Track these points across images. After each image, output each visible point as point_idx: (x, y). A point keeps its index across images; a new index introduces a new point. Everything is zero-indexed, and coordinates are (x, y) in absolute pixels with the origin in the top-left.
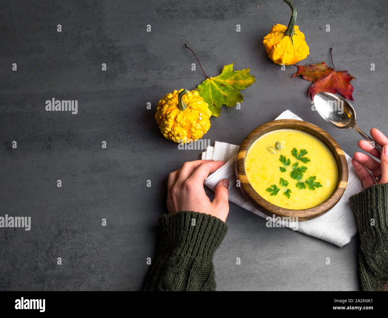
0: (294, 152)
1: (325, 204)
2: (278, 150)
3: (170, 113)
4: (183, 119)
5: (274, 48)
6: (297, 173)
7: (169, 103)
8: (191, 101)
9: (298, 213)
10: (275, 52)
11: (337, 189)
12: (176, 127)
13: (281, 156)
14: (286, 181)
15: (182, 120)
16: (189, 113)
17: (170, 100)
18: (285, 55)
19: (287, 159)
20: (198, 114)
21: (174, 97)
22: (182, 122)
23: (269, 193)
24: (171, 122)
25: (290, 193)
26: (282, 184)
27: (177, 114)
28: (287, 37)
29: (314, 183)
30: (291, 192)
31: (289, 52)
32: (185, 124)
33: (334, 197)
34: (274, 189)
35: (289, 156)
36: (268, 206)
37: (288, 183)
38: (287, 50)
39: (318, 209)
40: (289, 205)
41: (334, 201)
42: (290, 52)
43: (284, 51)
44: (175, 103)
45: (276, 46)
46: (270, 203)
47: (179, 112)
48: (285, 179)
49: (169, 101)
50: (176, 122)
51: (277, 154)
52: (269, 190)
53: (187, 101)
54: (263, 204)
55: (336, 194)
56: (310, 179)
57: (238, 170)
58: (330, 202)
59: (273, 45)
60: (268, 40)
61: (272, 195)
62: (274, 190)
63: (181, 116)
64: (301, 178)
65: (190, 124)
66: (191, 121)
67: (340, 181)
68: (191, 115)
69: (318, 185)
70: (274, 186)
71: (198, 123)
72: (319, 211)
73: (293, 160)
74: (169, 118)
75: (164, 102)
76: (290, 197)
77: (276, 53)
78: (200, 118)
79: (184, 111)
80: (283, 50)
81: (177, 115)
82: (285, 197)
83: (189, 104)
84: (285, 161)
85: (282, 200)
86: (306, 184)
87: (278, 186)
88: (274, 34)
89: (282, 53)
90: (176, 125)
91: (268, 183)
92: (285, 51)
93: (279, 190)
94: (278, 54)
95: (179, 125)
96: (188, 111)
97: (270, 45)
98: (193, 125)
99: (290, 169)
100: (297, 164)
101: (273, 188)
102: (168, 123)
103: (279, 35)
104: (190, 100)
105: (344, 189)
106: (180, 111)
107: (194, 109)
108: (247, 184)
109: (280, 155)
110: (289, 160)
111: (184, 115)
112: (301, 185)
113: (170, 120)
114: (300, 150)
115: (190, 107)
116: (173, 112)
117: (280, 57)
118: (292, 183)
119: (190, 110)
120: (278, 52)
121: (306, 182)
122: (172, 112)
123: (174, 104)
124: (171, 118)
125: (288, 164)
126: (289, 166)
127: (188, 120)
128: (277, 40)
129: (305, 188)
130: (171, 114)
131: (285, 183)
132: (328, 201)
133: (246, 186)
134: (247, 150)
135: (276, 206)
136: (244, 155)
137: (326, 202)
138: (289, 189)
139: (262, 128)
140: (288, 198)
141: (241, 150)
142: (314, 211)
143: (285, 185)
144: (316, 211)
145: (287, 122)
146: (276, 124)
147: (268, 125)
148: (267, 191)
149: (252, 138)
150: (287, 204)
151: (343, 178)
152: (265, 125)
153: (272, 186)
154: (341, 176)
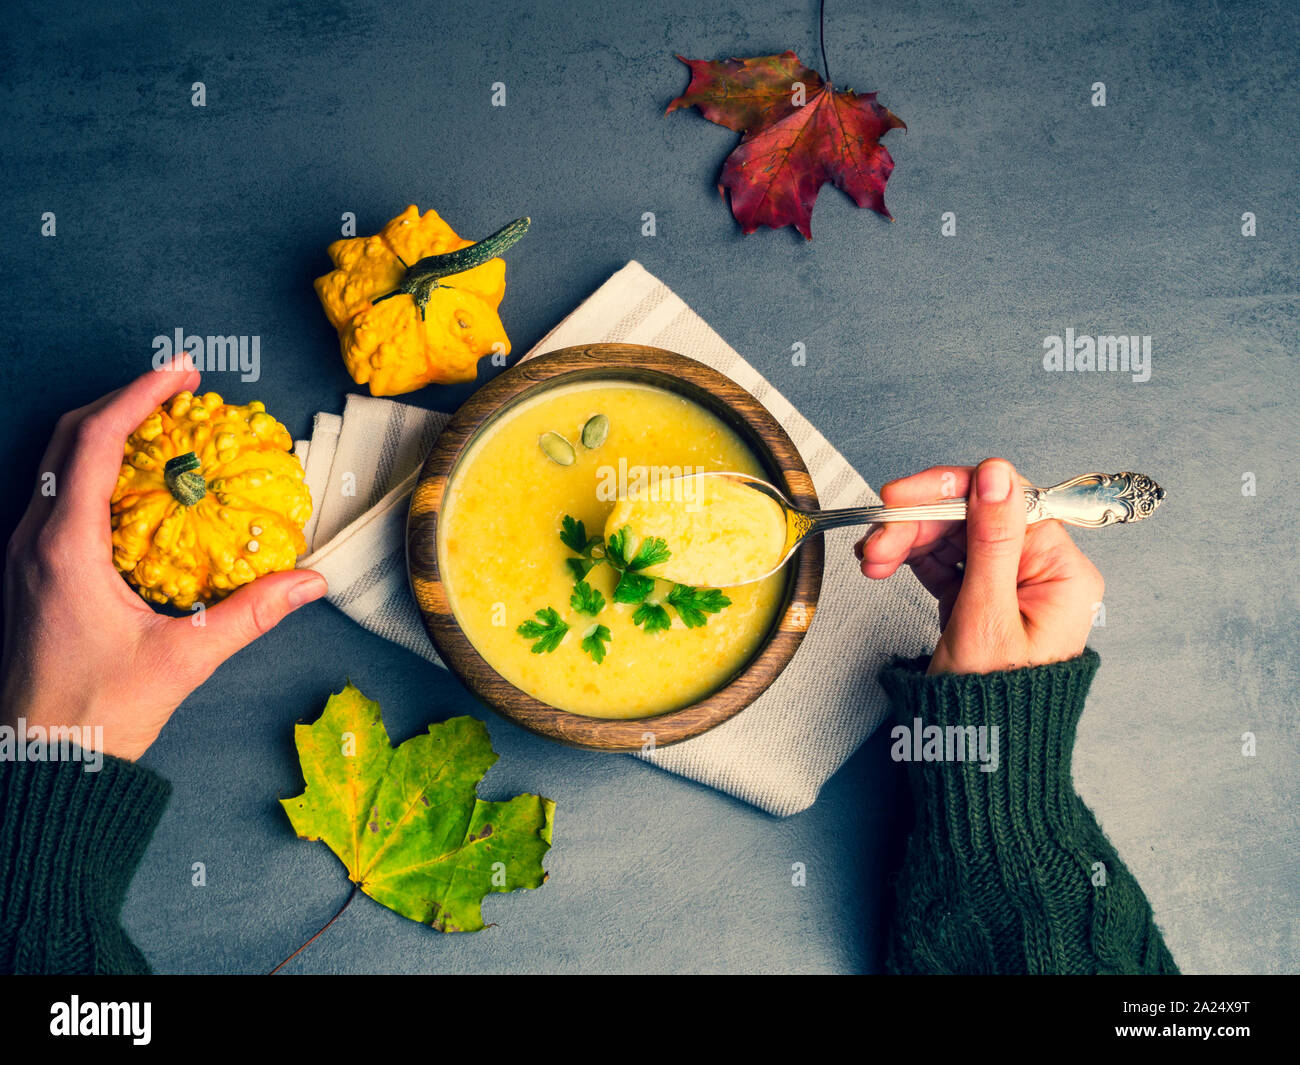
1: (726, 696)
9: (623, 733)
11: (774, 637)
14: (596, 591)
23: (528, 642)
25: (606, 644)
26: (578, 607)
30: (609, 639)
33: (760, 668)
34: (548, 628)
36: (514, 706)
37: (603, 603)
39: (697, 718)
40: (597, 692)
41: (757, 686)
46: (523, 693)
48: (593, 586)
52: (529, 629)
54: (497, 696)
55: (769, 655)
58: (746, 690)
61: (537, 649)
62: (546, 631)
67: (790, 604)
69: (716, 600)
70: (548, 613)
72: (699, 724)
76: (605, 658)
82: (584, 659)
85: (573, 669)
86: (669, 609)
87: (565, 615)
91: (527, 600)
93: (565, 630)
101: (543, 623)
105: (797, 633)
108: (441, 617)
112: (653, 616)
121: (672, 600)
129: (666, 624)
131: (593, 600)
132: (736, 684)
133: (439, 627)
134: (451, 475)
135: (545, 705)
136: (437, 497)
137: (730, 689)
138: (604, 625)
139: (515, 386)
140: (595, 663)
141: (429, 477)
142: (682, 723)
143: (589, 610)
144: (691, 723)
145: (612, 357)
146: (567, 368)
147: (539, 371)
148: (522, 636)
149: (475, 426)
150: (589, 688)
151: (802, 591)
152: (525, 370)
153: (539, 614)
154: (795, 584)
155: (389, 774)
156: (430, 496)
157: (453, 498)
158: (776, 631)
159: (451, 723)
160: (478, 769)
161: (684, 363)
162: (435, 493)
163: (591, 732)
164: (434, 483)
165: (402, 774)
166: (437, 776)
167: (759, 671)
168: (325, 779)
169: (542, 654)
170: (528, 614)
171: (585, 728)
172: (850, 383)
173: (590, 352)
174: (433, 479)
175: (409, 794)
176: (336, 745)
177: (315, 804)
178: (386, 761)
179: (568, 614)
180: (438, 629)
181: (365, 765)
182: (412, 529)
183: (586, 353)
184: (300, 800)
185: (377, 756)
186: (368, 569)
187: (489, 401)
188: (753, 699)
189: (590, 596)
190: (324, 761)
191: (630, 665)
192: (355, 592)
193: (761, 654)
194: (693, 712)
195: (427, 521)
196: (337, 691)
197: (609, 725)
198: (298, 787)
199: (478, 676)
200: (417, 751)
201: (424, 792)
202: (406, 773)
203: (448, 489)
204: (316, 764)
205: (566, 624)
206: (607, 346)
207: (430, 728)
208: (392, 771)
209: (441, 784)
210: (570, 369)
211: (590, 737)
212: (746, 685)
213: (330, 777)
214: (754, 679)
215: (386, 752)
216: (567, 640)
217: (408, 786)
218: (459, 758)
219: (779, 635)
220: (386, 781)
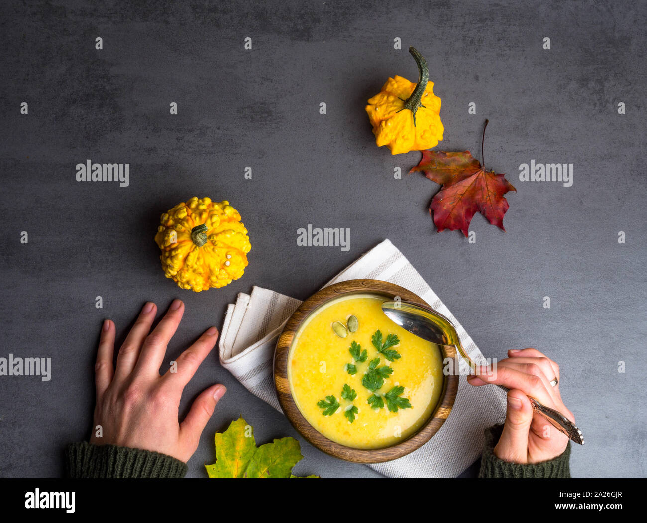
0: (377, 339)
1: (407, 444)
2: (350, 331)
3: (176, 249)
4: (198, 263)
5: (382, 127)
6: (374, 378)
7: (177, 229)
8: (217, 231)
9: (360, 455)
10: (382, 133)
11: (432, 420)
12: (185, 273)
13: (354, 344)
14: (353, 390)
15: (196, 263)
16: (209, 252)
17: (181, 224)
18: (399, 142)
19: (363, 348)
20: (224, 255)
21: (189, 218)
22: (195, 266)
23: (321, 410)
24: (177, 264)
25: (356, 414)
26: (345, 396)
27: (188, 251)
28: (406, 113)
29: (398, 399)
30: (357, 413)
31: (406, 137)
32: (201, 270)
34: (331, 404)
35: (366, 344)
37: (356, 395)
38: (403, 135)
39: (393, 453)
40: (350, 435)
42: (407, 139)
43: (398, 134)
44: (189, 231)
45: (386, 124)
47: (192, 249)
48: (352, 388)
49: (179, 226)
50: (185, 265)
51: (348, 339)
52: (322, 404)
53: (209, 231)
55: (429, 428)
56: (393, 391)
57: (277, 367)
58: (416, 443)
59: (381, 119)
60: (374, 107)
61: (325, 413)
62: (330, 406)
63: (194, 257)
64: (378, 388)
65: (210, 270)
66: (212, 266)
67: (440, 406)
68: (211, 257)
69: (405, 403)
70: (331, 398)
71: (223, 269)
73: (372, 353)
74: (174, 256)
75: (171, 222)
76: (354, 421)
77: (384, 136)
78: (228, 263)
79: (202, 247)
80: (396, 132)
81: (188, 255)
82: (345, 421)
83: (212, 238)
84: (358, 353)
85: (340, 424)
86: (384, 400)
87: (339, 399)
88: (388, 97)
89: (394, 137)
90: (186, 268)
92: (400, 135)
93: (338, 406)
94: (387, 138)
95: (191, 270)
96: (208, 249)
97: (376, 118)
98: (214, 272)
99: (364, 369)
100: (377, 361)
101: (329, 402)
102: (173, 264)
103: (395, 103)
104: (214, 229)
105: (442, 419)
106: (194, 246)
107: (219, 247)
108: (286, 394)
109: (353, 341)
110: (365, 352)
111: (200, 255)
112: (377, 401)
113: (175, 261)
114: (387, 336)
115: (212, 241)
116: (183, 248)
117: (390, 144)
118: (363, 394)
119: (212, 247)
120: (386, 135)
121: (386, 397)
122: (181, 247)
123: (187, 232)
124: (178, 258)
125: (362, 360)
126: (363, 363)
127: (207, 264)
128: (389, 111)
129: (382, 406)
130: (179, 251)
131: (351, 394)
132: (413, 439)
133: (284, 398)
134: (296, 331)
135: (327, 439)
136: (290, 340)
137: (409, 441)
138: (356, 405)
139: (330, 294)
140: (349, 423)
141: (287, 331)
142: (387, 454)
143: (350, 398)
144: (390, 454)
145: (374, 286)
146: (353, 289)
147: (341, 289)
148: (318, 407)
149: (309, 311)
150: (347, 433)
151: (446, 401)
152: (335, 288)
153: (327, 397)
154: (444, 397)
155: (254, 459)
156: (286, 339)
157: (296, 341)
158: (433, 418)
159: (284, 439)
160: (293, 461)
161: (406, 292)
162: (289, 339)
163: (346, 453)
164: (289, 334)
165: (260, 459)
166: (274, 462)
167: (423, 434)
168: (225, 458)
169: (327, 416)
170: (322, 396)
171: (344, 451)
172: (478, 304)
173: (364, 283)
174: (289, 332)
175: (261, 469)
176: (232, 443)
177: (220, 469)
178: (253, 453)
179: (340, 399)
180: (284, 399)
181: (244, 453)
182: (277, 353)
183: (362, 283)
184: (213, 466)
185: (250, 450)
186: (256, 367)
187: (317, 300)
188: (419, 447)
189: (350, 392)
190: (226, 450)
191: (365, 425)
192: (248, 376)
193: (425, 427)
194: (392, 450)
195: (284, 351)
196: (236, 420)
197: (354, 451)
198: (213, 461)
199: (299, 423)
200: (267, 450)
201: (268, 469)
202: (261, 460)
203: (295, 337)
204: (222, 451)
205: (339, 404)
206: (372, 280)
207: (274, 441)
208: (255, 458)
209: (276, 466)
210: (355, 289)
211: (345, 456)
212: (418, 440)
213: (228, 457)
214: (421, 438)
215: (254, 448)
216: (339, 411)
217: (261, 465)
218: (286, 455)
219: (434, 419)
220: (252, 461)
